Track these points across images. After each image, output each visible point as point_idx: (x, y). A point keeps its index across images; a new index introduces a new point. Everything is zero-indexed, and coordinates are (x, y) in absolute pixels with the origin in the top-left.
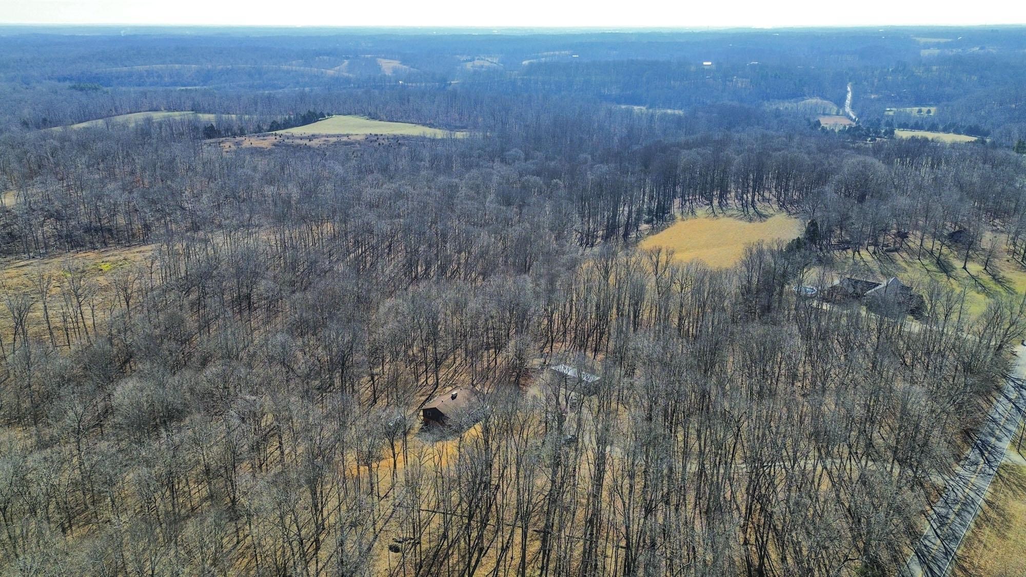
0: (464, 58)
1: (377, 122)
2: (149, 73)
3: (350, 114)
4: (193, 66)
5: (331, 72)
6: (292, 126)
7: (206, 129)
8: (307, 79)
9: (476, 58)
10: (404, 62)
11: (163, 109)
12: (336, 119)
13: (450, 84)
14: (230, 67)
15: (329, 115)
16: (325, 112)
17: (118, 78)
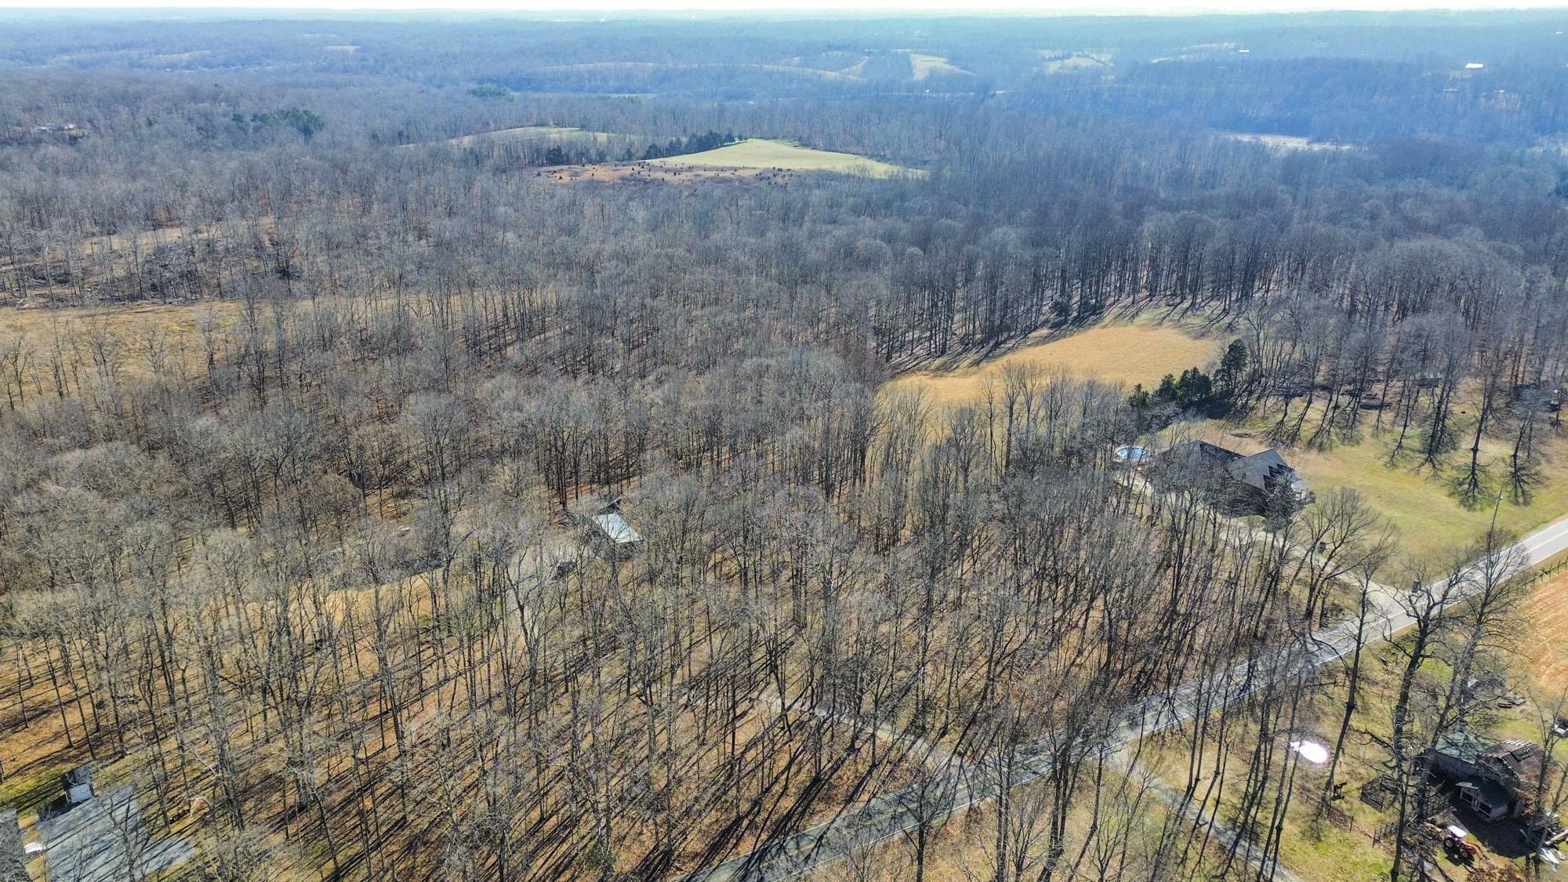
0: (1048, 54)
1: (808, 151)
2: (593, 74)
3: (775, 138)
4: (651, 64)
5: (831, 75)
6: (680, 153)
7: (549, 152)
8: (795, 86)
9: (1075, 54)
10: (953, 60)
11: (551, 123)
12: (754, 145)
13: (994, 95)
14: (695, 66)
15: (740, 138)
16: (735, 134)
17: (552, 80)
